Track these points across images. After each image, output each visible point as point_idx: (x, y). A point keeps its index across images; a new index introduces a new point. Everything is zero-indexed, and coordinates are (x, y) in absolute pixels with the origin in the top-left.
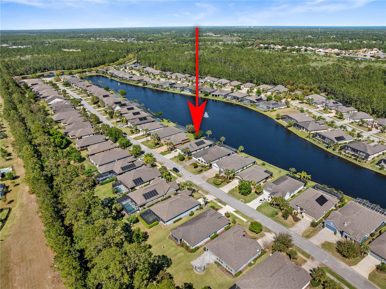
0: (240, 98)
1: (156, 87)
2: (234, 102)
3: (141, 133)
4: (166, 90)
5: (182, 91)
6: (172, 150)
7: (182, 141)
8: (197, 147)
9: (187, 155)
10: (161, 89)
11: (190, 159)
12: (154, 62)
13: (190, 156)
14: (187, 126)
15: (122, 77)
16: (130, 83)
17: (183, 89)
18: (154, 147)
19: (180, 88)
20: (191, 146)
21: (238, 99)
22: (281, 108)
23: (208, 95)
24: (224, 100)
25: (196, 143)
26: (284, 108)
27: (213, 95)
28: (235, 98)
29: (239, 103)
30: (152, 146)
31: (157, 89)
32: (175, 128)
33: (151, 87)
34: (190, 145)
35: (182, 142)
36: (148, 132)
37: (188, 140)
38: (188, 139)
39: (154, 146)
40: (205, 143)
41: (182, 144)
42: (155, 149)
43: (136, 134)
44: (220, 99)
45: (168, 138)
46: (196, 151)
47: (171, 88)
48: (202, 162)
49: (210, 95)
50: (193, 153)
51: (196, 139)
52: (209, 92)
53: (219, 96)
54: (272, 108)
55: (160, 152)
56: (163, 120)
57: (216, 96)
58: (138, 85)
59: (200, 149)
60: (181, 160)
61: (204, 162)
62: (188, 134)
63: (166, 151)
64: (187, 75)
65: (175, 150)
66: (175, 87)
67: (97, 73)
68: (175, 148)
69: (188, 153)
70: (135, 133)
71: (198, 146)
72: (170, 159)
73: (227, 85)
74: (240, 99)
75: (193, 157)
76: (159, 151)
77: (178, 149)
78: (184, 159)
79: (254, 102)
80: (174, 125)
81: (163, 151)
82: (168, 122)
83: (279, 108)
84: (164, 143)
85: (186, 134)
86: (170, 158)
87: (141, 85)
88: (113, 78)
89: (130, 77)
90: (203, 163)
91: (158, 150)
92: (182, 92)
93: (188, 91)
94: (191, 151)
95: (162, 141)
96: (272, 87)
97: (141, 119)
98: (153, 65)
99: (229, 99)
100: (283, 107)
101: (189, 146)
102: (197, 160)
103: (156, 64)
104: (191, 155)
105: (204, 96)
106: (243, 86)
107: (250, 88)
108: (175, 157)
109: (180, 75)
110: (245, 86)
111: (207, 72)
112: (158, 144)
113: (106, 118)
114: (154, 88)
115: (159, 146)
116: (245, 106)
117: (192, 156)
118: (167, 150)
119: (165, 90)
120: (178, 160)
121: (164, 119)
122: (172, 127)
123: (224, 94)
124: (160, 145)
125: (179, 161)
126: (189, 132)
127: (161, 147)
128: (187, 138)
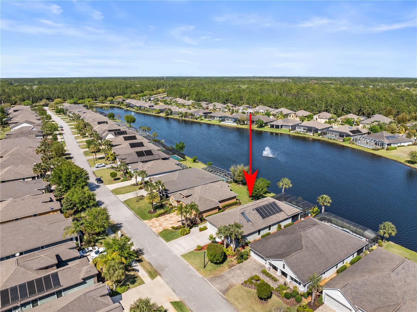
0: (320, 130)
1: (183, 117)
2: (310, 135)
3: (133, 181)
4: (198, 120)
5: (222, 121)
6: (193, 224)
7: (221, 202)
8: (260, 222)
9: (233, 246)
10: (191, 120)
11: (242, 258)
12: (187, 93)
13: (243, 247)
14: (232, 168)
15: (140, 107)
16: (149, 113)
17: (223, 119)
18: (149, 215)
19: (220, 117)
20: (245, 217)
21: (316, 131)
22: (402, 144)
23: (264, 127)
24: (292, 133)
25: (257, 210)
26: (408, 145)
27: (272, 126)
28: (310, 129)
29: (320, 137)
30: (146, 212)
31: (186, 119)
32: (206, 172)
33: (177, 117)
34: (242, 213)
35: (221, 205)
36: (146, 179)
37: (234, 201)
38: (235, 197)
39: (150, 212)
40: (281, 211)
41: (220, 209)
42: (151, 218)
43: (123, 181)
44: (284, 131)
45: (185, 193)
46: (259, 231)
47: (206, 117)
48: (284, 274)
49: (266, 127)
50: (250, 239)
51: (255, 197)
52: (265, 122)
53: (282, 126)
54: (388, 145)
55: (161, 229)
56: (184, 158)
57: (277, 127)
58: (159, 115)
59: (269, 227)
60: (216, 263)
61: (292, 279)
62: (234, 185)
63: (177, 228)
64: (229, 105)
65: (202, 226)
66: (211, 116)
67: (111, 103)
68: (202, 220)
69: (237, 240)
70: (122, 179)
71: (264, 218)
72: (184, 256)
73: (290, 116)
74: (319, 132)
75: (252, 254)
76: (160, 225)
77: (208, 225)
78: (225, 257)
79: (348, 135)
80: (205, 166)
81: (169, 227)
82: (194, 161)
83: (399, 144)
84: (175, 204)
85: (230, 185)
86: (184, 252)
87: (163, 115)
88: (128, 109)
89: (150, 106)
90: (288, 280)
91: (157, 224)
92: (222, 123)
93: (231, 122)
94: (245, 234)
95: (172, 200)
96: (364, 119)
97: (140, 154)
98: (186, 97)
99: (300, 131)
100: (406, 144)
101: (239, 219)
102: (266, 264)
103: (188, 95)
104: (247, 244)
105: (258, 127)
106: (317, 117)
107: (329, 119)
108: (200, 248)
109: (219, 105)
110: (320, 117)
111: (258, 102)
112: (162, 206)
113: (84, 152)
114: (180, 118)
115: (162, 211)
116: (331, 141)
117: (248, 248)
118: (180, 224)
119: (196, 121)
120: (207, 259)
121: (186, 157)
122: (200, 169)
123: (290, 124)
124: (166, 209)
125: (210, 266)
126: (236, 182)
127: (167, 216)
128: (233, 194)
